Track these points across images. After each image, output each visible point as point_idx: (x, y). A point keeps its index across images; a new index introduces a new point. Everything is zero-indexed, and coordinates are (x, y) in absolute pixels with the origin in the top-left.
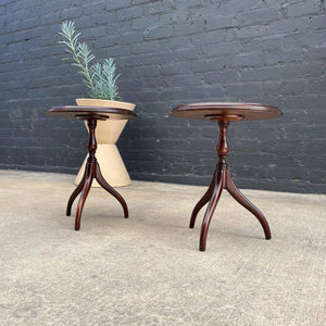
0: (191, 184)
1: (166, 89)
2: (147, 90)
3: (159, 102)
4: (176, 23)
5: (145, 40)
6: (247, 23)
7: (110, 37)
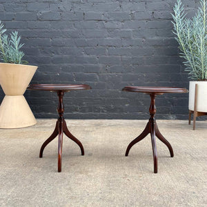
0: (78, 119)
1: (56, 56)
2: (42, 56)
3: (51, 64)
4: (62, 11)
5: (38, 19)
6: (111, 19)
7: (8, 13)
